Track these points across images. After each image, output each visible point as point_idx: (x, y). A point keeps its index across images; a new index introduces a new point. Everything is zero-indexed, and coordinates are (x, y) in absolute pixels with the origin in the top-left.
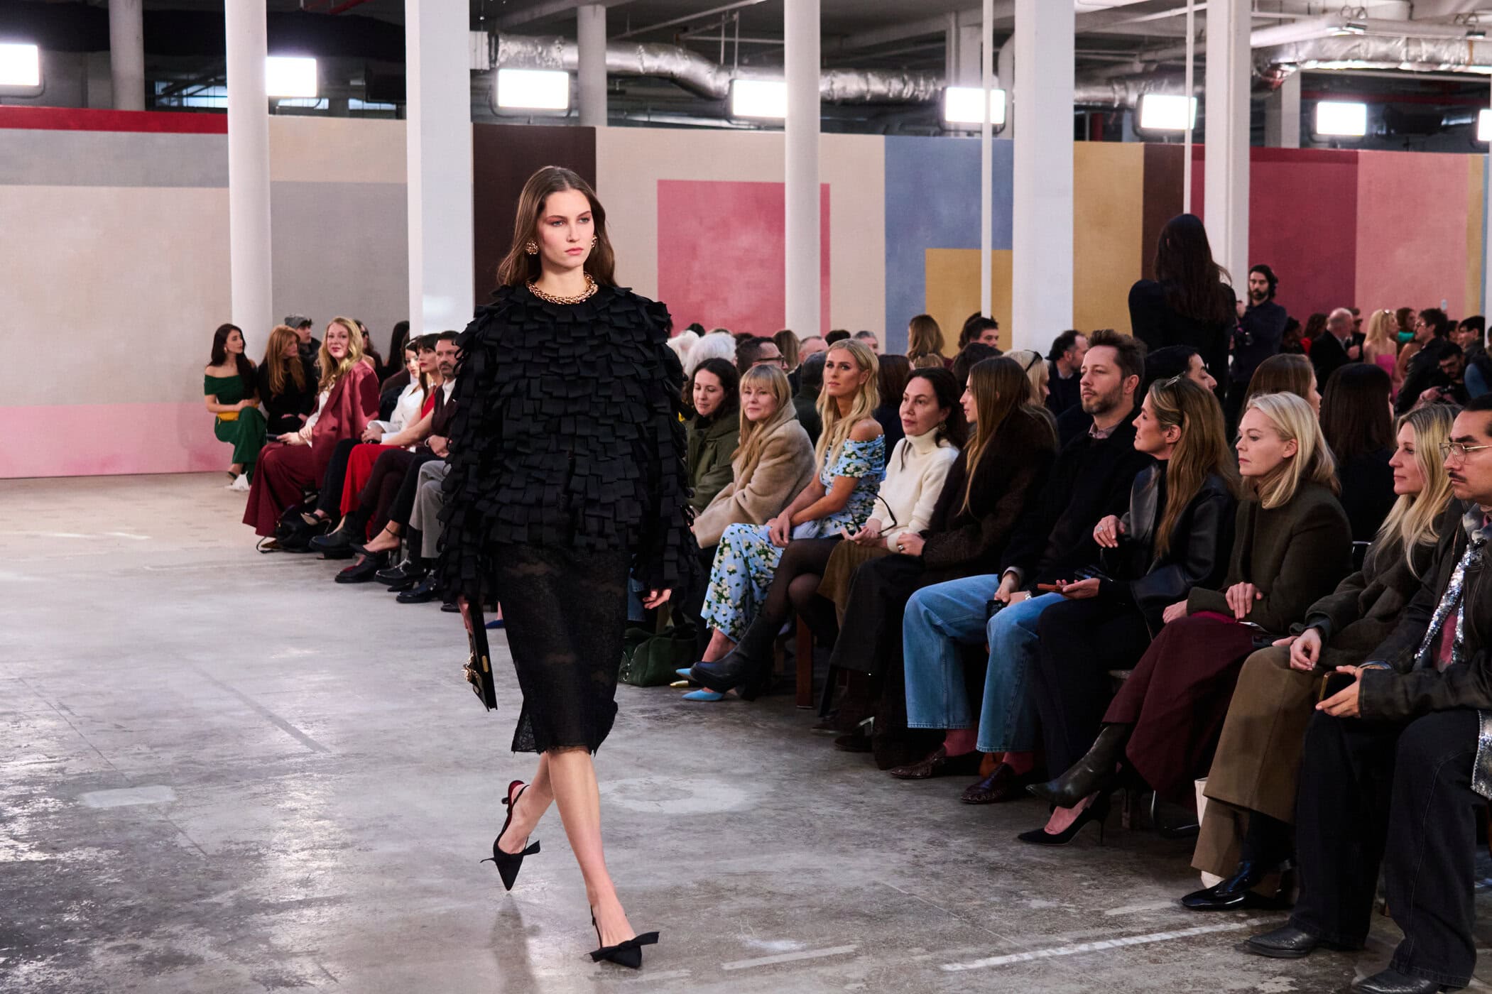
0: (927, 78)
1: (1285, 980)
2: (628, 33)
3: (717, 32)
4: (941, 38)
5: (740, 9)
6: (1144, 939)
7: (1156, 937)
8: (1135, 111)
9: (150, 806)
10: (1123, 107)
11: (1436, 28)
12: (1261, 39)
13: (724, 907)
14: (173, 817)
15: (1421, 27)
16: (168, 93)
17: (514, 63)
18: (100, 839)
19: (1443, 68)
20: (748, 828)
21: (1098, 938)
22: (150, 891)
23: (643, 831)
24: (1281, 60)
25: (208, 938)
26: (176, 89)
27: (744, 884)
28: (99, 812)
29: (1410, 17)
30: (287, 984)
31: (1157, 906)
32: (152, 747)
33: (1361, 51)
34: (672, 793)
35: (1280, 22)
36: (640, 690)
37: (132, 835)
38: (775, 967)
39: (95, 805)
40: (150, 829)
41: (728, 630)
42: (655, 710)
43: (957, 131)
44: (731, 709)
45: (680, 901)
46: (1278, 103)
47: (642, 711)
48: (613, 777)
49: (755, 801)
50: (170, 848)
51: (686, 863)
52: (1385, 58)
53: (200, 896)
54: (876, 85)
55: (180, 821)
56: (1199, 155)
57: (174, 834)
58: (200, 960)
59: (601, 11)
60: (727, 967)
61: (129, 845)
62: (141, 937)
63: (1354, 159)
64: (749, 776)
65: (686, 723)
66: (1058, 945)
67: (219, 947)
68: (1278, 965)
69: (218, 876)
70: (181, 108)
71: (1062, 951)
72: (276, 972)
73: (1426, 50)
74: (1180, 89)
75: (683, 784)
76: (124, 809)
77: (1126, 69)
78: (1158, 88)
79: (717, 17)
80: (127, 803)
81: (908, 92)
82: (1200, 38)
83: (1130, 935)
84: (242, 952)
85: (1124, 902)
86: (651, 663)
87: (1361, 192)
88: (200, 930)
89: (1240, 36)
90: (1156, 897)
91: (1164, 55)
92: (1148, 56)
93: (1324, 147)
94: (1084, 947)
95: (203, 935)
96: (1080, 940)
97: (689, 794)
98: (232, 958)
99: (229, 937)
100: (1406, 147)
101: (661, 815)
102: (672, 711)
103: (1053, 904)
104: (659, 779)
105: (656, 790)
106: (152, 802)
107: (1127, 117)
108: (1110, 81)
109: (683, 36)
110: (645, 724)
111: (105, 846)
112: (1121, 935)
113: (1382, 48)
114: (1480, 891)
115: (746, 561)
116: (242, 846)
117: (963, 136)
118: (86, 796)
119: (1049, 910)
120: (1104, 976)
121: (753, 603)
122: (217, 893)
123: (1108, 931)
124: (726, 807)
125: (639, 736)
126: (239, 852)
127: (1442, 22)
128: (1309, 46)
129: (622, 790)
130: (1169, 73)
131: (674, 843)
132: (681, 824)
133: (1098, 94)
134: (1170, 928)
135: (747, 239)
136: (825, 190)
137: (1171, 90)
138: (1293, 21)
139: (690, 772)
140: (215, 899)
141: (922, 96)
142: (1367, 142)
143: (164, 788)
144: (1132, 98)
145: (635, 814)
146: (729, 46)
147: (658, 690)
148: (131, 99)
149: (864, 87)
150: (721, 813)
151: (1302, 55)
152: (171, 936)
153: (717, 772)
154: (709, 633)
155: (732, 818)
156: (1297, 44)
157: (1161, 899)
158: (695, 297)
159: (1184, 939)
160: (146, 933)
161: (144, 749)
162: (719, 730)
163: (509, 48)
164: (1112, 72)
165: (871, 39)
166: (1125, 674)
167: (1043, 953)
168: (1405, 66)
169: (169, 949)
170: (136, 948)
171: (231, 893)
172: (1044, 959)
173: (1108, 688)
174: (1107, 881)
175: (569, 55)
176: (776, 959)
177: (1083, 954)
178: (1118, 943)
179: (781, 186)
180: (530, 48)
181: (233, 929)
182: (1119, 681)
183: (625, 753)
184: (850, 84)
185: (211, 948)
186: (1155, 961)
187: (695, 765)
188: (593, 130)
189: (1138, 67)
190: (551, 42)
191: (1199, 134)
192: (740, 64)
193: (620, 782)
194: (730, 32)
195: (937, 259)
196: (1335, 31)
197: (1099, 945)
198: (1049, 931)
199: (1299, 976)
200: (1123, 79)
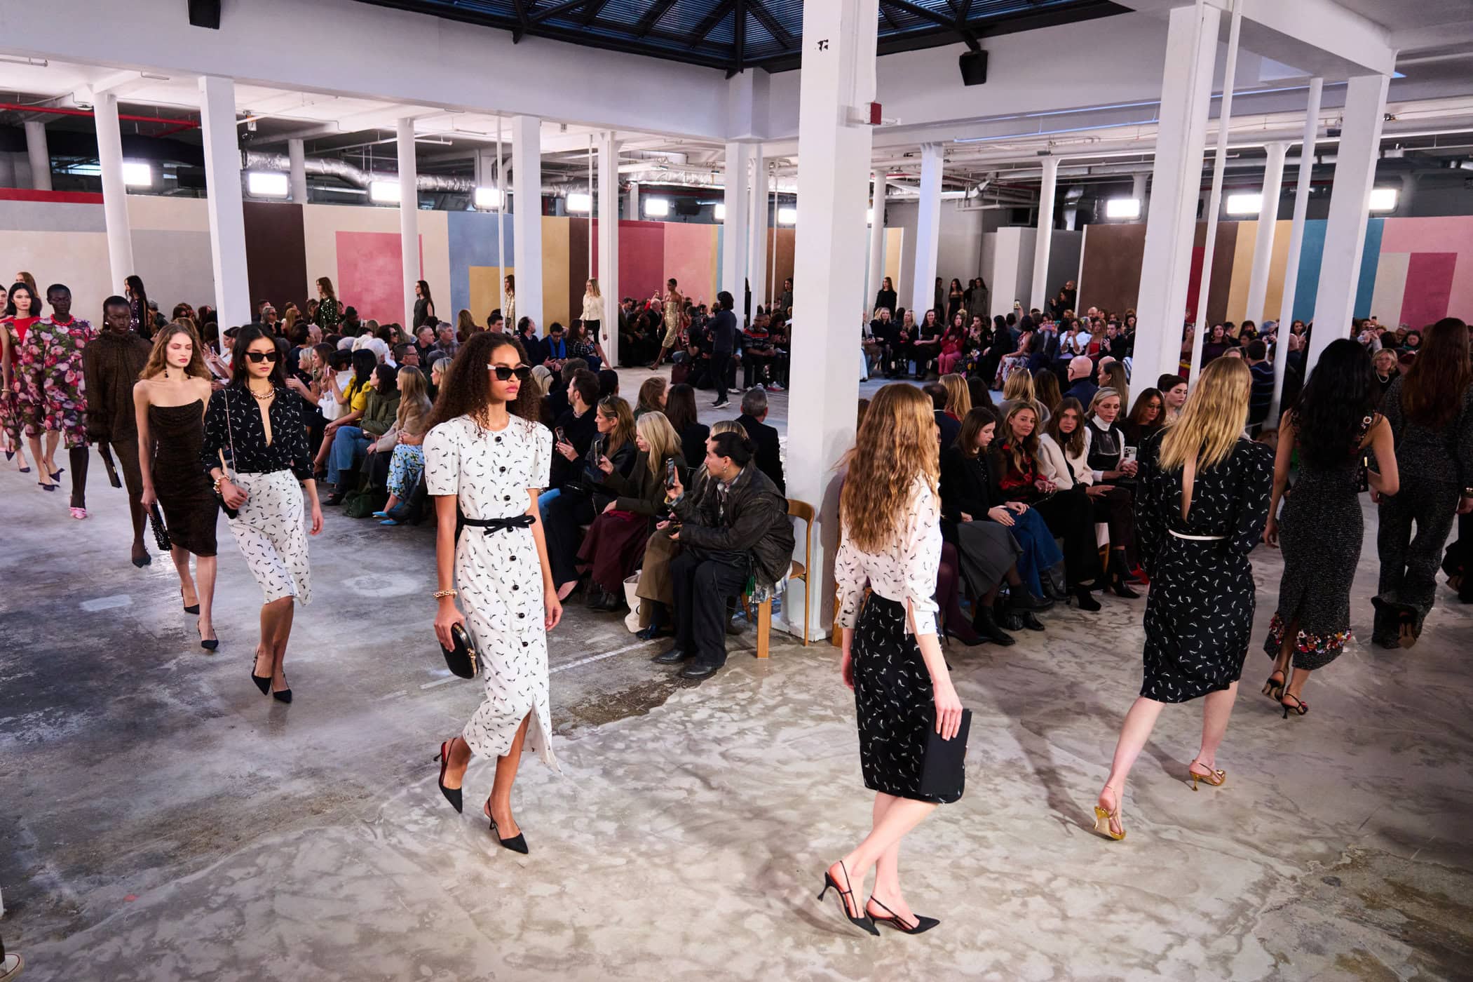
0: (466, 180)
1: (664, 674)
2: (315, 152)
3: (361, 154)
4: (472, 160)
5: (373, 146)
6: (603, 656)
7: (609, 654)
8: (564, 199)
9: (120, 608)
10: (558, 197)
11: (698, 169)
12: (623, 169)
13: (417, 652)
14: (133, 615)
15: (692, 168)
16: (60, 167)
17: (256, 169)
18: (98, 632)
19: (701, 186)
20: (421, 603)
21: (586, 657)
22: (131, 664)
23: (372, 608)
24: (631, 179)
25: (168, 691)
26: (63, 165)
27: (424, 637)
28: (93, 614)
29: (687, 163)
30: (214, 716)
31: (607, 636)
32: (113, 569)
33: (665, 177)
34: (383, 584)
35: (630, 163)
36: (358, 520)
37: (114, 627)
38: (445, 685)
39: (91, 610)
40: (122, 623)
41: (397, 493)
42: (366, 533)
43: (481, 209)
44: (403, 531)
45: (396, 650)
46: (628, 198)
47: (360, 534)
48: (353, 576)
49: (421, 586)
50: (136, 635)
51: (395, 627)
52: (676, 181)
53: (159, 665)
54: (441, 183)
55: (138, 617)
56: (595, 223)
57: (136, 625)
58: (166, 704)
59: (301, 142)
60: (423, 687)
61: (114, 635)
62: (131, 693)
63: (662, 226)
64: (416, 572)
65: (383, 540)
66: (568, 662)
67: (174, 695)
68: (661, 667)
69: (166, 652)
70: (67, 174)
71: (570, 666)
72: (206, 709)
73: (693, 177)
74: (585, 189)
75: (386, 578)
76: (106, 612)
77: (559, 179)
78: (574, 188)
79: (361, 148)
80: (108, 607)
81: (456, 188)
82: (595, 168)
83: (598, 654)
84: (187, 698)
85: (593, 636)
86: (362, 507)
87: (665, 240)
88: (162, 686)
89: (614, 170)
90: (606, 631)
91: (577, 174)
92: (570, 174)
93: (648, 220)
94: (579, 663)
95: (165, 689)
96: (577, 659)
97: (390, 584)
98: (183, 701)
99: (178, 689)
100: (685, 220)
101: (378, 598)
102: (375, 533)
103: (563, 639)
104: (375, 576)
105: (374, 582)
106: (119, 605)
107: (558, 201)
108: (552, 184)
109: (343, 154)
110: (363, 542)
111: (101, 636)
112: (593, 655)
113: (675, 176)
114: (736, 619)
115: (405, 461)
116: (173, 632)
117: (485, 212)
118: (84, 603)
119: (562, 642)
120: (589, 678)
121: (409, 480)
122: (167, 662)
123: (588, 652)
124: (409, 591)
125: (360, 550)
126: (173, 635)
127: (700, 166)
128: (642, 174)
129: (358, 583)
130: (581, 181)
131: (387, 615)
132: (391, 603)
133: (548, 190)
134: (614, 649)
135: (382, 261)
136: (420, 236)
137: (580, 190)
138: (636, 162)
139: (388, 570)
140: (166, 666)
141: (464, 189)
142: (666, 219)
143: (124, 596)
144: (563, 192)
145: (366, 598)
146: (367, 161)
147: (365, 520)
148: (43, 183)
149: (435, 184)
150: (407, 595)
151: (640, 178)
152: (149, 691)
153: (402, 569)
154: (389, 495)
155: (413, 598)
156: (638, 173)
157: (608, 632)
158: (357, 289)
159: (621, 655)
160: (135, 690)
161: (110, 571)
162: (398, 544)
163: (253, 159)
164: (553, 180)
165: (437, 159)
166: (588, 528)
167: (562, 668)
168: (685, 185)
169: (148, 699)
170: (131, 699)
171: (174, 661)
172: (562, 671)
173: (580, 535)
174: (584, 623)
175: (285, 163)
176: (445, 681)
177: (578, 666)
178: (593, 659)
179: (399, 236)
180: (264, 159)
181: (179, 685)
182: (585, 530)
183: (354, 560)
184: (429, 182)
185: (171, 697)
186: (609, 668)
187: (390, 566)
188: (300, 207)
189: (565, 179)
190: (275, 156)
191: (595, 212)
192: (374, 170)
193: (357, 579)
194: (367, 153)
195: (475, 272)
196: (655, 169)
197: (585, 661)
198: (564, 654)
199: (669, 672)
200: (557, 184)
